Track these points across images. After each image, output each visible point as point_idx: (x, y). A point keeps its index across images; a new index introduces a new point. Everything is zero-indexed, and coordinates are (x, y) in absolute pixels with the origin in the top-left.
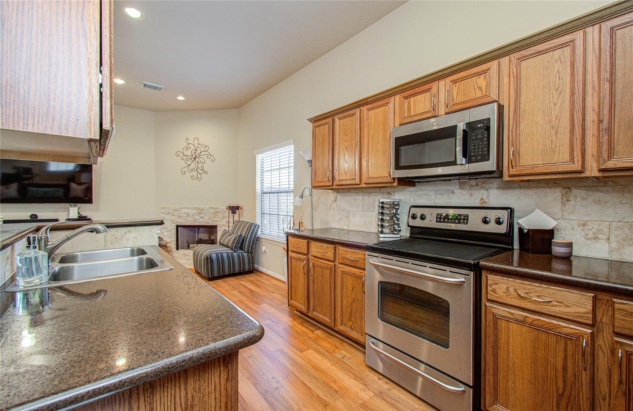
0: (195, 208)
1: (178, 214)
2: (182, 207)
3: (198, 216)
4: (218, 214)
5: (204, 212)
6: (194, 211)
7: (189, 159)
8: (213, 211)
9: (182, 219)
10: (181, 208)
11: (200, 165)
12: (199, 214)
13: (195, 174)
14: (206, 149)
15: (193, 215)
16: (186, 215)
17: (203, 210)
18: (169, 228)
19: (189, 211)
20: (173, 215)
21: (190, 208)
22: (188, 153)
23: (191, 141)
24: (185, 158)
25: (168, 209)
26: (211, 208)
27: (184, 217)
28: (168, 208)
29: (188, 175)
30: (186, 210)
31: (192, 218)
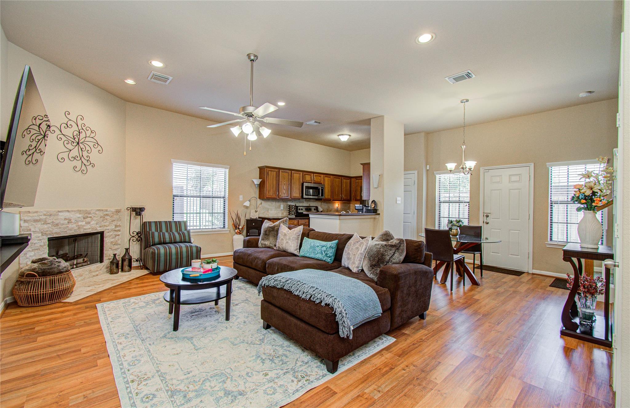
0: (80, 211)
1: (54, 221)
2: (59, 210)
3: (83, 221)
4: (107, 217)
5: (90, 216)
6: (78, 215)
7: (70, 142)
8: (101, 214)
9: (60, 228)
10: (59, 212)
11: (85, 154)
12: (84, 218)
13: (78, 164)
14: (93, 135)
15: (77, 221)
16: (66, 221)
17: (89, 213)
18: (36, 245)
19: (72, 216)
20: (46, 223)
21: (72, 211)
22: (69, 132)
23: (73, 117)
24: (64, 138)
25: (36, 214)
26: (99, 210)
27: (63, 224)
28: (36, 212)
29: (69, 165)
30: (67, 215)
31: (74, 226)
